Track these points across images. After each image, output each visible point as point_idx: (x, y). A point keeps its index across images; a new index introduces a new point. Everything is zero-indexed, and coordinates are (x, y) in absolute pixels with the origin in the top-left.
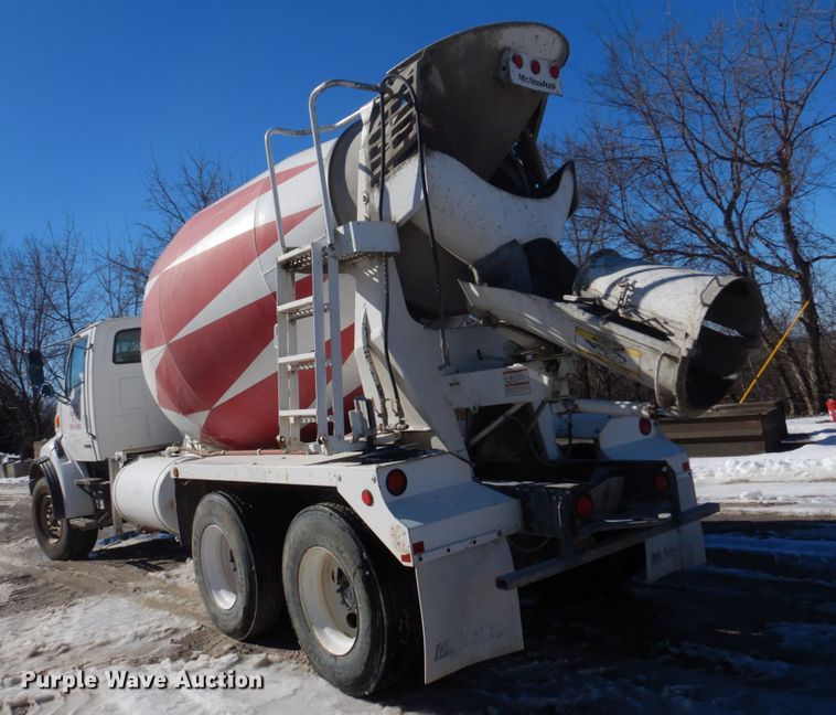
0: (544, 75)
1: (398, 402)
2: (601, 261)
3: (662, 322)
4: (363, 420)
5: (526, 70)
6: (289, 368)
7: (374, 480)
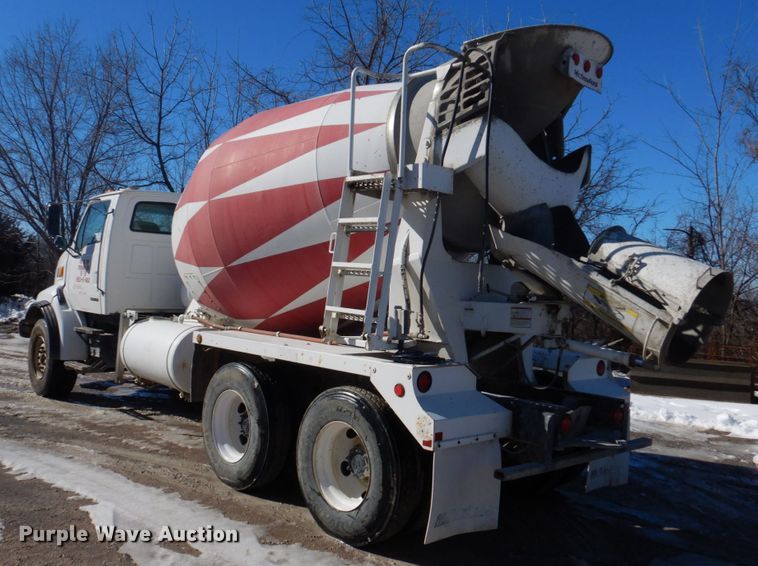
0: (591, 74)
1: (422, 316)
2: (614, 235)
3: (661, 293)
4: (399, 326)
5: (580, 68)
6: (339, 271)
7: (409, 377)
